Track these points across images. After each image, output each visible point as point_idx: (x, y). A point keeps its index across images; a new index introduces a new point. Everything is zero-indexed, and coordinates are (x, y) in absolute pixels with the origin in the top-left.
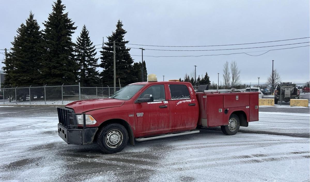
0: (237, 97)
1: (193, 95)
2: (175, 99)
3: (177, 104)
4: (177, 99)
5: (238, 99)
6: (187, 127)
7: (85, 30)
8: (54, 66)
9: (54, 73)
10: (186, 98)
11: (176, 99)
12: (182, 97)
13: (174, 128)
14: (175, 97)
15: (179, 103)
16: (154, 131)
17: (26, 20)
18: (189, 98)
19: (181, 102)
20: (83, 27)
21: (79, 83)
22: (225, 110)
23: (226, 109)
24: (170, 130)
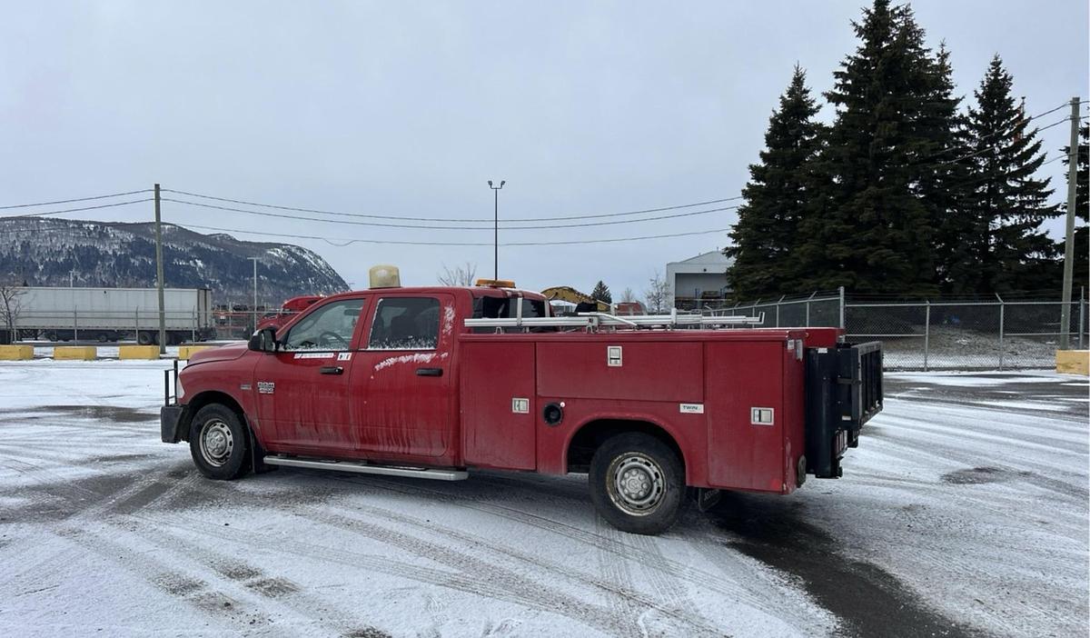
0: (615, 355)
1: (448, 338)
2: (377, 349)
3: (377, 367)
4: (387, 348)
5: (619, 363)
6: (413, 451)
7: (997, 74)
8: (835, 231)
9: (834, 255)
10: (422, 346)
11: (384, 347)
12: (405, 342)
13: (367, 447)
14: (381, 343)
15: (382, 364)
16: (311, 443)
17: (782, 97)
18: (432, 348)
19: (391, 361)
20: (991, 66)
21: (842, 290)
22: (543, 405)
23: (555, 401)
24: (356, 450)
